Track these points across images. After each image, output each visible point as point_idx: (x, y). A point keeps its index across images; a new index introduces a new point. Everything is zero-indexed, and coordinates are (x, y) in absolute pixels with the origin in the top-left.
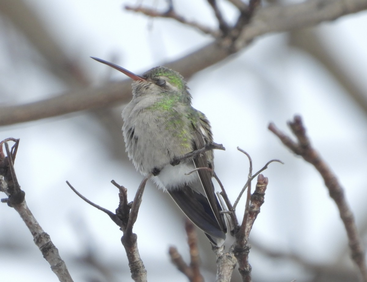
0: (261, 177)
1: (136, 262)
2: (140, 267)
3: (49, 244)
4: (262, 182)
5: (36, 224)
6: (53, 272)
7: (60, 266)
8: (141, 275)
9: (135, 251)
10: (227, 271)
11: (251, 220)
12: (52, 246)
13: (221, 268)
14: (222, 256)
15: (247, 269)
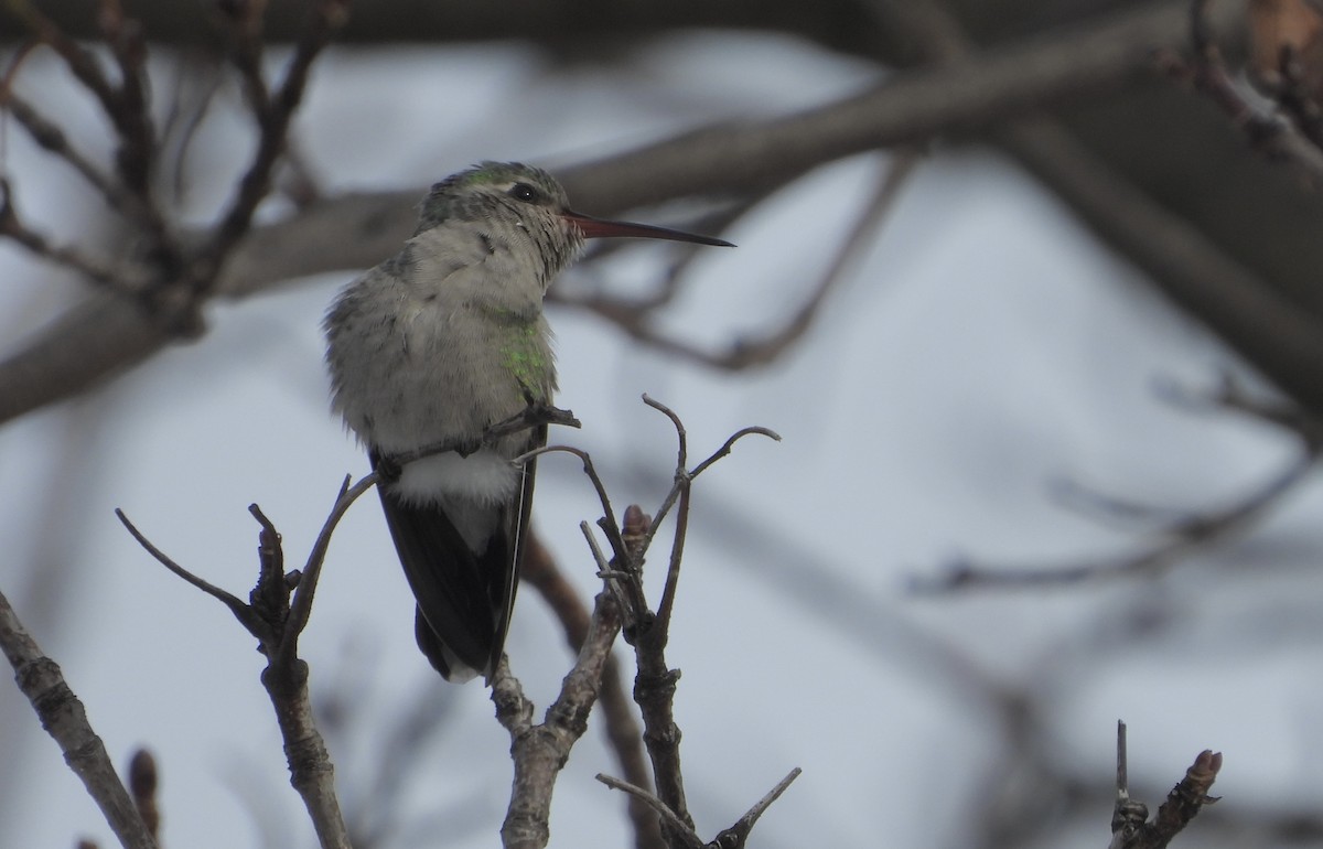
0: (633, 513)
1: (304, 740)
2: (317, 755)
3: (60, 691)
4: (635, 527)
5: (23, 633)
6: (69, 767)
7: (92, 750)
8: (321, 776)
9: (301, 709)
10: (542, 775)
11: (608, 635)
12: (68, 695)
13: (525, 766)
14: (526, 733)
15: (670, 737)
